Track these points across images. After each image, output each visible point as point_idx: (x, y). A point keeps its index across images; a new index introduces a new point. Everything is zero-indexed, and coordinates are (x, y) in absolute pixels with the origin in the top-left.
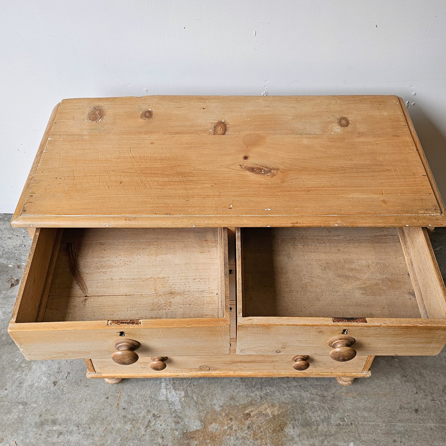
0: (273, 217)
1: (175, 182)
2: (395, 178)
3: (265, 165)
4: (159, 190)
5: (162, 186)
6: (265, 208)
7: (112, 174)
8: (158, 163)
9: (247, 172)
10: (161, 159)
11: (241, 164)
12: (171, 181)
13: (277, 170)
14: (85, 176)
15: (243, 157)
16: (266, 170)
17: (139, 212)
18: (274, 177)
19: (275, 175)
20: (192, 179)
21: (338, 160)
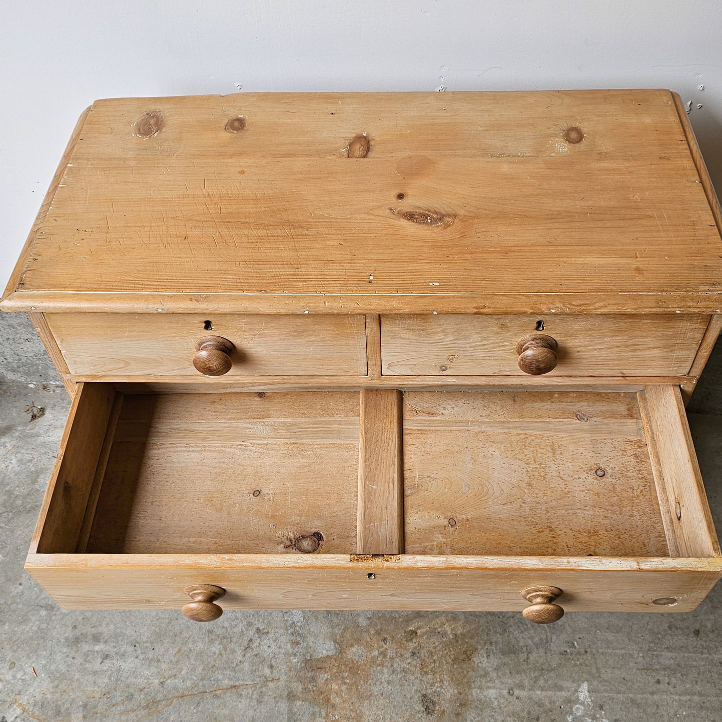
0: (443, 297)
1: (277, 237)
2: (659, 231)
3: (434, 208)
4: (250, 251)
5: (255, 244)
6: (430, 282)
7: (172, 224)
8: (250, 206)
9: (402, 220)
10: (255, 198)
11: (392, 206)
12: (271, 235)
13: (454, 217)
14: (127, 226)
15: (396, 196)
16: (435, 216)
17: (213, 287)
18: (449, 229)
19: (450, 225)
20: (307, 232)
21: (561, 200)
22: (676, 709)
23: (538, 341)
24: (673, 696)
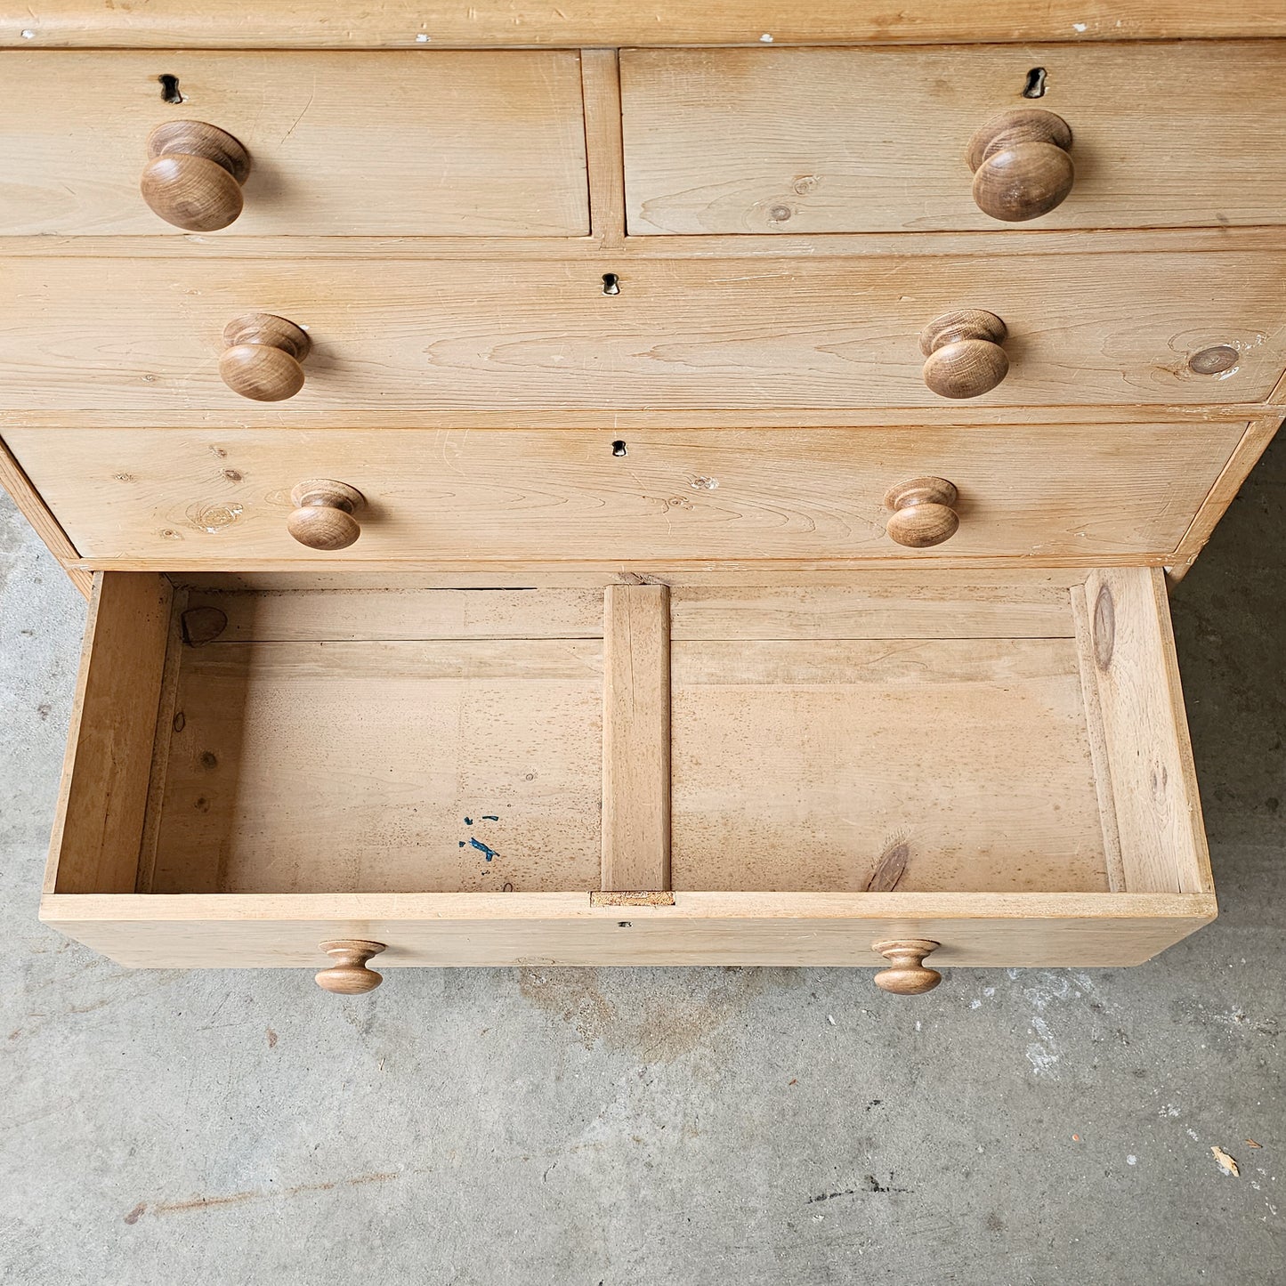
22: (1227, 954)
23: (1025, 128)
24: (1222, 928)
